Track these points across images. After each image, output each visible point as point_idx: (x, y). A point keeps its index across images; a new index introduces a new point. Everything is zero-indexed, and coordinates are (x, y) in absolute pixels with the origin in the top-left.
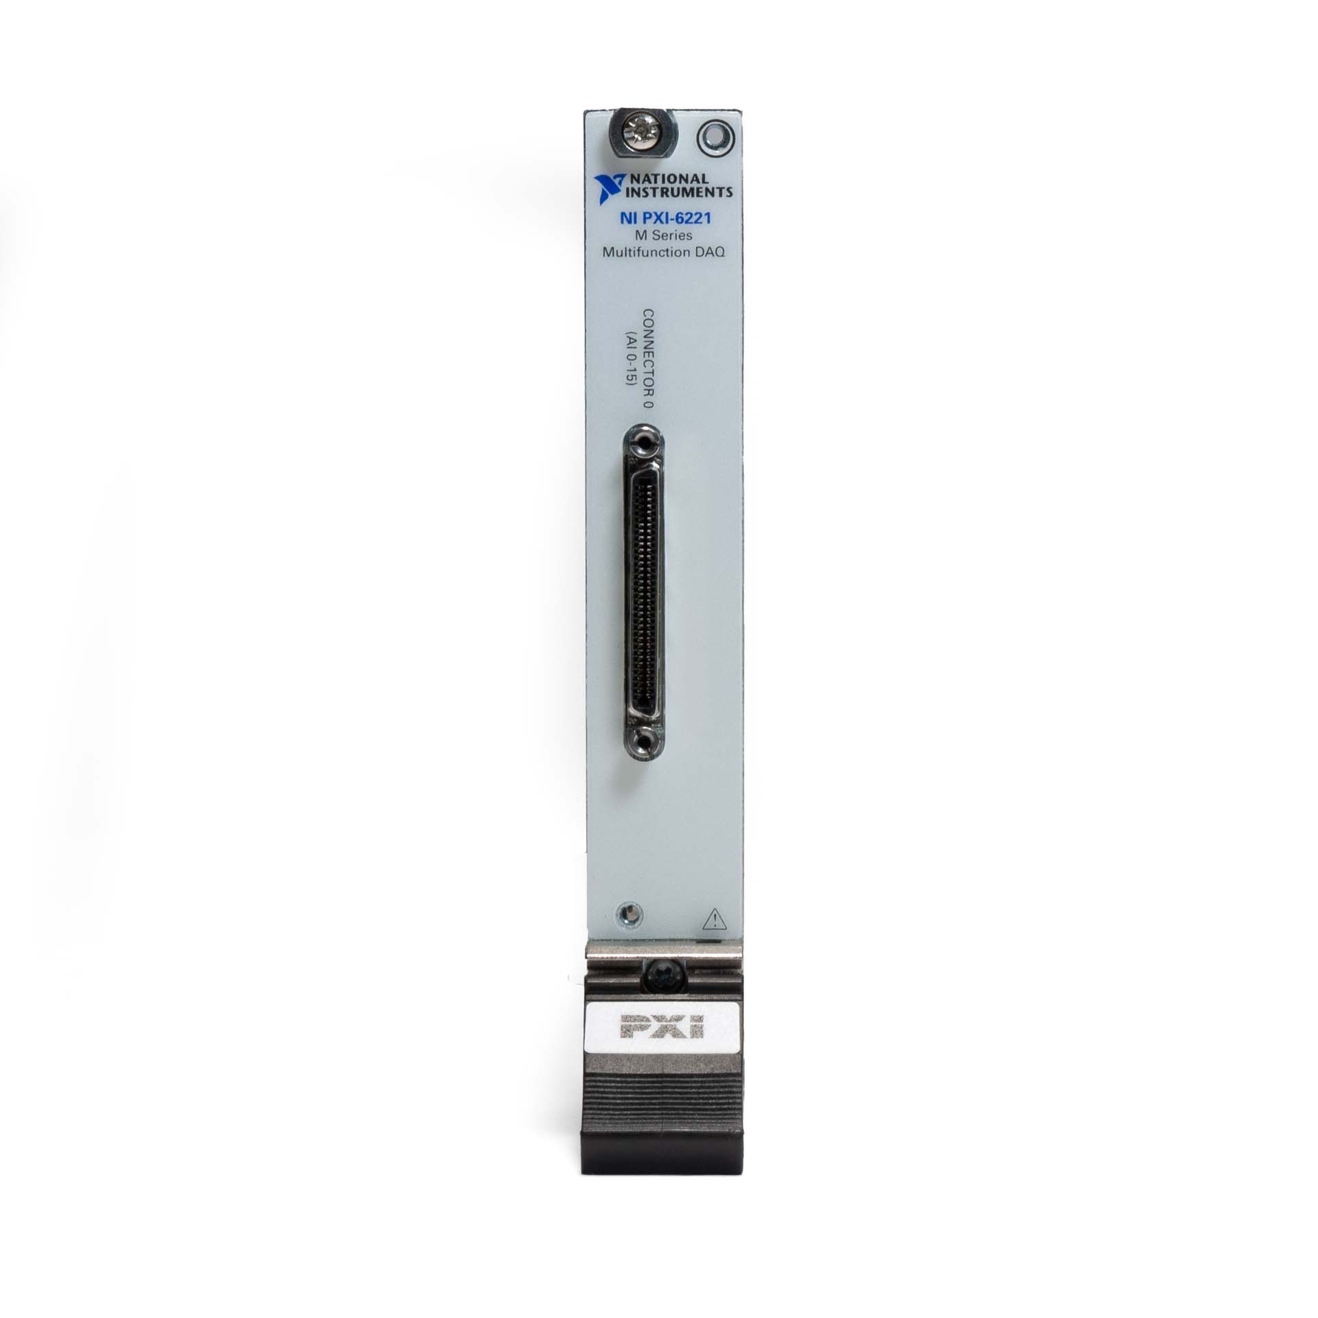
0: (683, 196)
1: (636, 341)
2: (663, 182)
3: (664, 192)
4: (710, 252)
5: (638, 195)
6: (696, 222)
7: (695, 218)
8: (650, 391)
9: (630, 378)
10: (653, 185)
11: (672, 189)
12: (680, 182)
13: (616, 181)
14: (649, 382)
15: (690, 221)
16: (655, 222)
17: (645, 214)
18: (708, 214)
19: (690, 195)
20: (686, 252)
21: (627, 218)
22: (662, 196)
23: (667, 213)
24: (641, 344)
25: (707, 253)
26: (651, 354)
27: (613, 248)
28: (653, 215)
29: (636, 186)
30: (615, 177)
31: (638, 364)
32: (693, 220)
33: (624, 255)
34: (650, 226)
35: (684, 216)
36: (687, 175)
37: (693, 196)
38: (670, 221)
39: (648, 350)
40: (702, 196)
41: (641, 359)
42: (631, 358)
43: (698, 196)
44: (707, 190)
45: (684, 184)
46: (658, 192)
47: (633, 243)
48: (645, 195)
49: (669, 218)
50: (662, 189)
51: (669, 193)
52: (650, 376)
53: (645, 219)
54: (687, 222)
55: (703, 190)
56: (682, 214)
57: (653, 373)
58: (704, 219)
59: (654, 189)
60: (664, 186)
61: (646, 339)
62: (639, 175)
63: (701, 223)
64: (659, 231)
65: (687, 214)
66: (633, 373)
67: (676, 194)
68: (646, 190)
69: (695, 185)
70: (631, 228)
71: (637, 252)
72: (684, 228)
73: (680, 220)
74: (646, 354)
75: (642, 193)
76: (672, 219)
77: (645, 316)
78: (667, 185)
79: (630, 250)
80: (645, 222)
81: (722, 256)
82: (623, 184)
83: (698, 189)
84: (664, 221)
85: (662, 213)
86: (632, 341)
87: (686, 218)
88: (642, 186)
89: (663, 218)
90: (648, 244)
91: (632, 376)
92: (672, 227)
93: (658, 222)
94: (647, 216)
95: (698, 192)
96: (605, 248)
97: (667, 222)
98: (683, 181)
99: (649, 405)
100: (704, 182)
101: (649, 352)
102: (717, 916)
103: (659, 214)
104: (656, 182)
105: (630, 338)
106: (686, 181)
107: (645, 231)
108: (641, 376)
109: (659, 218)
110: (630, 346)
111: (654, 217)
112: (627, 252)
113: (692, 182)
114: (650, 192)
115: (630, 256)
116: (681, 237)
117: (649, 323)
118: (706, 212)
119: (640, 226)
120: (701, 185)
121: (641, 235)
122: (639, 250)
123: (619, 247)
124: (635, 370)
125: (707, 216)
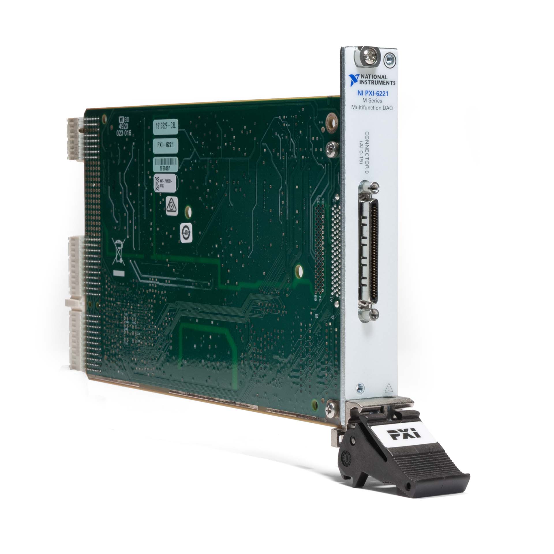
0: (379, 84)
1: (363, 145)
2: (372, 78)
3: (373, 83)
4: (388, 108)
5: (364, 83)
6: (383, 95)
7: (383, 93)
8: (367, 167)
9: (361, 161)
10: (369, 79)
11: (375, 81)
12: (378, 78)
13: (356, 77)
14: (367, 163)
15: (381, 95)
16: (369, 95)
17: (366, 91)
18: (387, 92)
19: (381, 84)
20: (379, 108)
21: (360, 93)
22: (372, 84)
23: (373, 91)
24: (364, 146)
25: (387, 109)
26: (368, 151)
27: (355, 106)
28: (369, 92)
29: (363, 79)
30: (356, 75)
31: (363, 155)
32: (382, 94)
33: (359, 108)
34: (368, 96)
35: (379, 93)
36: (380, 75)
37: (382, 84)
38: (374, 95)
39: (367, 149)
40: (385, 85)
41: (364, 153)
42: (361, 152)
43: (384, 84)
44: (387, 82)
45: (379, 79)
46: (371, 82)
47: (362, 104)
48: (366, 83)
49: (374, 93)
50: (372, 81)
51: (374, 83)
52: (367, 160)
53: (366, 93)
54: (380, 95)
55: (386, 82)
56: (378, 92)
57: (368, 158)
58: (386, 94)
59: (369, 81)
60: (372, 80)
61: (366, 144)
62: (364, 75)
63: (385, 96)
64: (371, 99)
65: (380, 92)
66: (362, 159)
67: (376, 83)
68: (366, 81)
69: (383, 80)
70: (361, 97)
71: (363, 107)
72: (379, 98)
73: (378, 94)
74: (366, 151)
75: (365, 83)
76: (375, 94)
77: (366, 134)
78: (374, 79)
79: (361, 107)
80: (366, 95)
81: (392, 110)
82: (358, 78)
83: (384, 81)
84: (372, 94)
85: (372, 91)
86: (361, 145)
87: (380, 93)
88: (365, 80)
89: (372, 93)
90: (367, 104)
91: (361, 160)
92: (375, 97)
93: (371, 95)
94: (367, 92)
95: (384, 83)
96: (352, 106)
97: (373, 95)
98: (379, 78)
99: (367, 172)
100: (386, 79)
101: (367, 150)
102: (390, 387)
103: (371, 91)
104: (370, 78)
105: (361, 144)
106: (380, 78)
107: (366, 99)
108: (365, 160)
109: (371, 93)
110: (361, 147)
111: (369, 93)
112: (360, 107)
113: (382, 79)
114: (368, 82)
115: (361, 109)
116: (378, 101)
117: (367, 138)
118: (387, 91)
119: (364, 96)
120: (385, 80)
121: (365, 100)
122: (364, 107)
123: (357, 106)
124: (362, 157)
125: (387, 93)
